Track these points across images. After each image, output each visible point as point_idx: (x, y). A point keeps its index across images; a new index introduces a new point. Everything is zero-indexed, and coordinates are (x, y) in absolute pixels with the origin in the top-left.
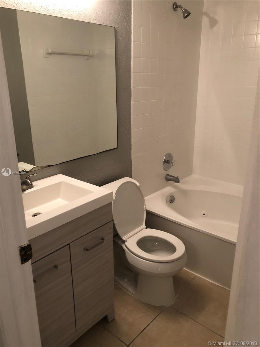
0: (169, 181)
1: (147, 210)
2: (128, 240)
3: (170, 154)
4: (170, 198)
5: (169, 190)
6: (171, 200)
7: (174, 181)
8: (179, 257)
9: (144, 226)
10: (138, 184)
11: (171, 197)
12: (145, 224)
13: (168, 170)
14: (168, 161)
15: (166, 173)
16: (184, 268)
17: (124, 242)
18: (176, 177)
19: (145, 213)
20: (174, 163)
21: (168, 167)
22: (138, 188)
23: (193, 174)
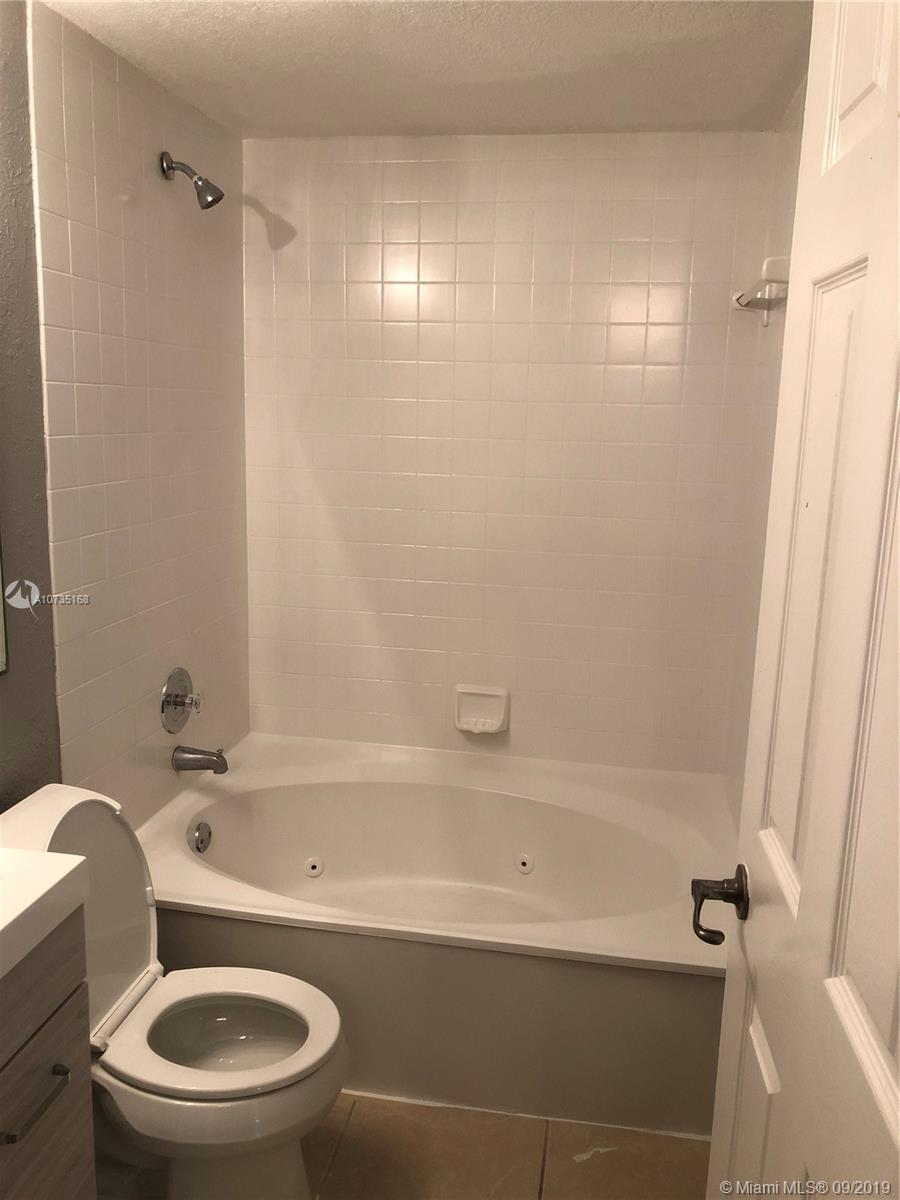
0: (183, 772)
1: (156, 901)
2: (110, 1041)
3: (183, 670)
4: (197, 834)
5: (187, 804)
6: (201, 842)
7: (208, 768)
8: (322, 1059)
9: (155, 966)
10: (117, 806)
11: (198, 829)
12: (160, 958)
13: (179, 731)
14: (177, 696)
15: (170, 741)
16: (344, 1091)
17: (97, 1053)
18: (212, 754)
19: (153, 912)
20: (202, 701)
21: (179, 720)
22: (118, 819)
23: (252, 733)
